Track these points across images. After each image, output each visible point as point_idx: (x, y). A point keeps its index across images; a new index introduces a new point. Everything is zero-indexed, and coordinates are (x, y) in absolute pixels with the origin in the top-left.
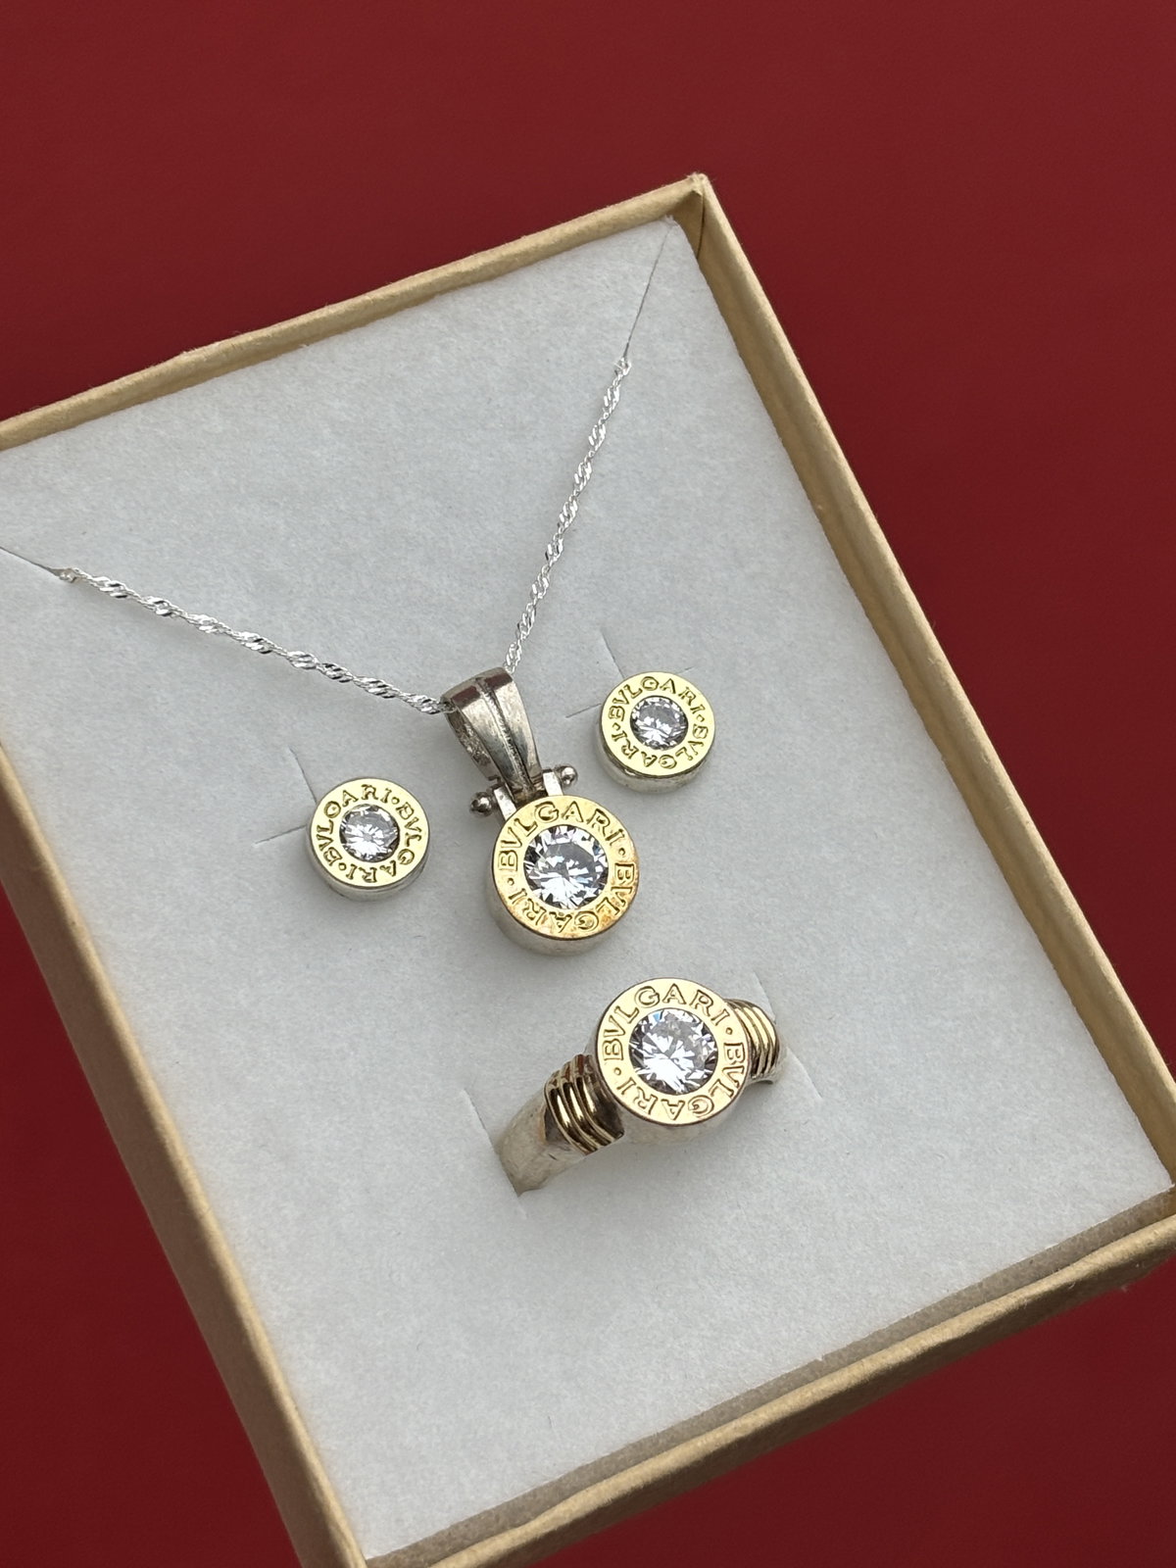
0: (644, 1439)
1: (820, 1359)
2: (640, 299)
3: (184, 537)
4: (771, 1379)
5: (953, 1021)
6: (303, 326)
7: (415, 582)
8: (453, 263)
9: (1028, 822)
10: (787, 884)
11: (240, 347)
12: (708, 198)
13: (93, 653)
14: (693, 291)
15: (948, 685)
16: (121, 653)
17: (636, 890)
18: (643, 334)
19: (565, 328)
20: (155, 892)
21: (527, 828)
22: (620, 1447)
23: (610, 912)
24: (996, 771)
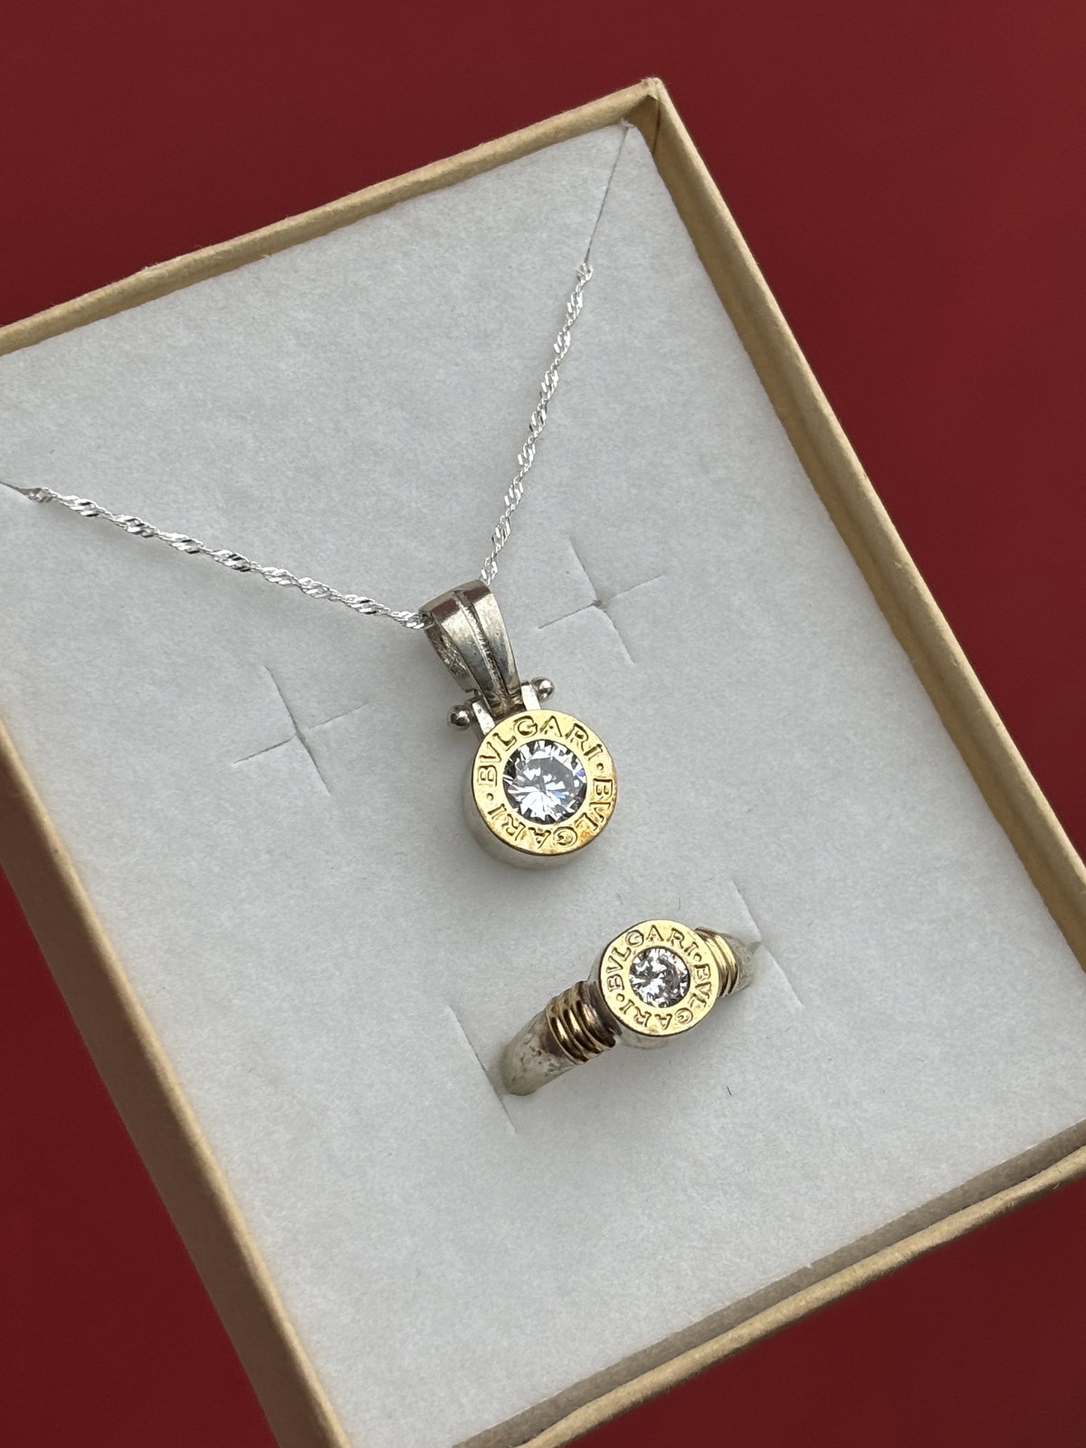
0: (639, 1352)
1: (809, 1266)
2: (598, 205)
3: (152, 454)
4: (762, 1287)
5: (929, 924)
6: (264, 239)
7: (385, 494)
8: (412, 172)
9: (998, 725)
10: (762, 791)
11: (202, 261)
12: (664, 103)
13: (65, 574)
14: (652, 195)
15: (916, 588)
16: (93, 573)
17: (614, 806)
18: (603, 238)
19: (526, 234)
20: (136, 815)
21: (506, 743)
22: (618, 1360)
23: (588, 827)
24: (966, 674)
